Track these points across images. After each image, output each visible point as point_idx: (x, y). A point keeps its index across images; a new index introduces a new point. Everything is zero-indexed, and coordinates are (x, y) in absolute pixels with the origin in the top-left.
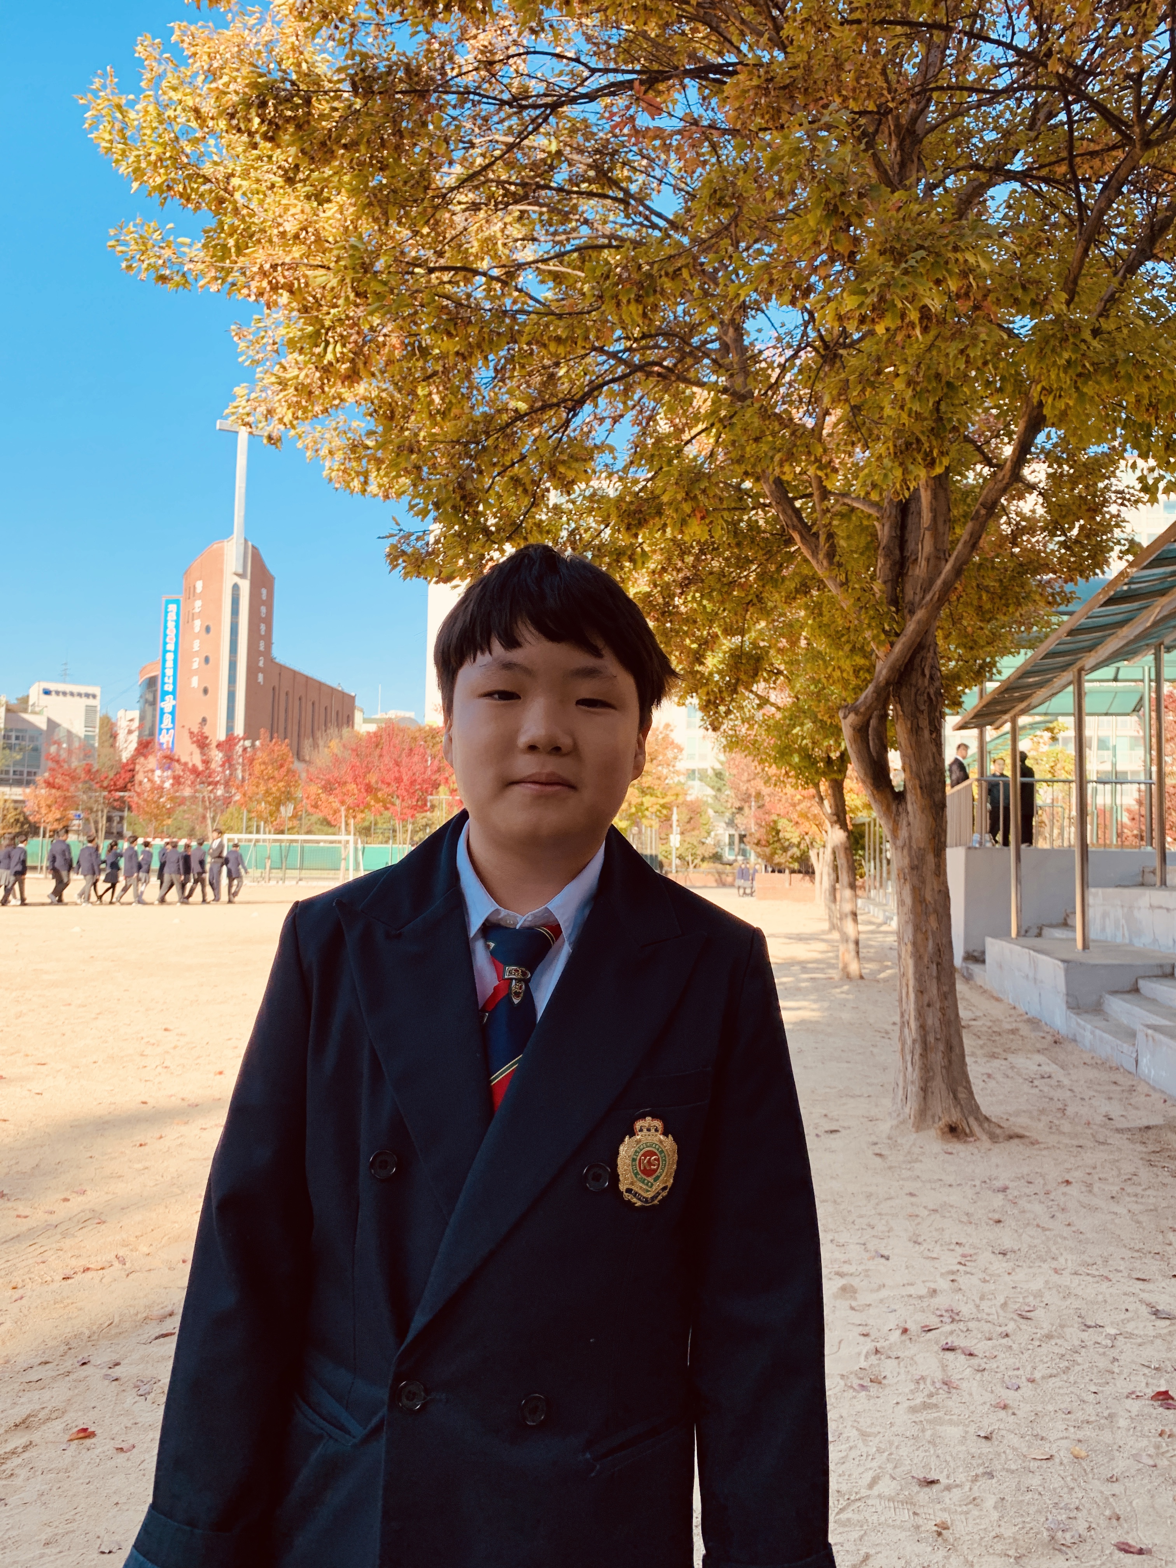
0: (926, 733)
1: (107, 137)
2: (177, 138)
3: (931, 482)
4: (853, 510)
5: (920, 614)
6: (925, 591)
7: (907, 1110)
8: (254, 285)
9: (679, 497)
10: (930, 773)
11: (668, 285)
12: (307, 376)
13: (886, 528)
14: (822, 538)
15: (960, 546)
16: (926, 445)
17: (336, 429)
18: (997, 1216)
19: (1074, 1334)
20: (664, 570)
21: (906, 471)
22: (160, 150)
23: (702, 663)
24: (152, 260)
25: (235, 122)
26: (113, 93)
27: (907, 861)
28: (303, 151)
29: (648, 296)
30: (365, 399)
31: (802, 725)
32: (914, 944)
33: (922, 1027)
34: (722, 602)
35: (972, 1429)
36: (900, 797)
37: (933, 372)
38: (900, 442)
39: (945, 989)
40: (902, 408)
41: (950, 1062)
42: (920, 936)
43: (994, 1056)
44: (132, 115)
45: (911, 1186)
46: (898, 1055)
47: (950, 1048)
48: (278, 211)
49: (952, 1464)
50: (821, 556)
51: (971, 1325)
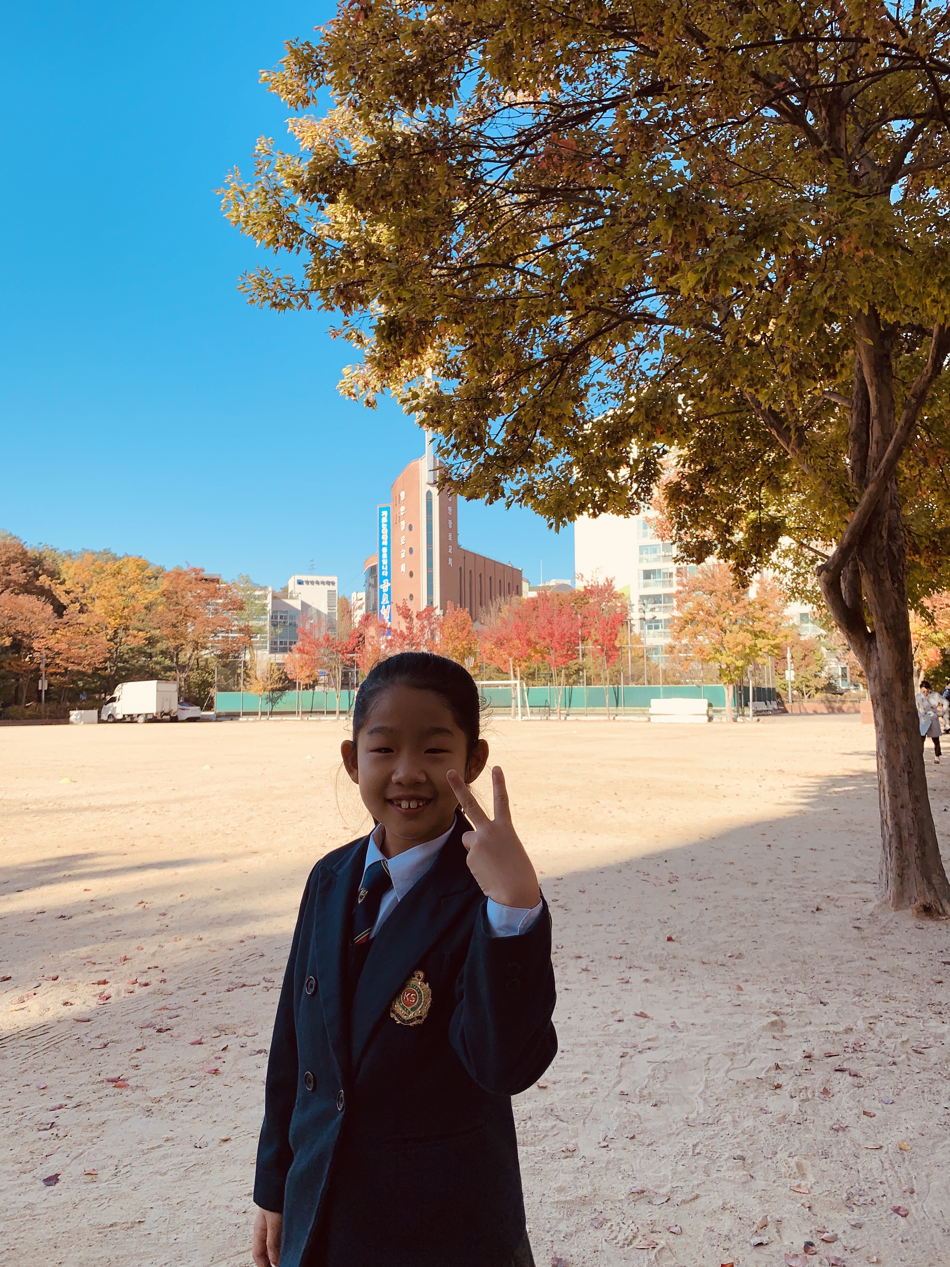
0: (888, 584)
3: (875, 380)
5: (871, 487)
7: (888, 892)
10: (893, 616)
13: (854, 417)
14: (793, 432)
15: (897, 432)
22: (266, 217)
27: (878, 689)
32: (887, 757)
36: (871, 637)
39: (917, 793)
41: (924, 854)
42: (892, 750)
47: (924, 842)
50: (792, 446)
51: (868, 1055)
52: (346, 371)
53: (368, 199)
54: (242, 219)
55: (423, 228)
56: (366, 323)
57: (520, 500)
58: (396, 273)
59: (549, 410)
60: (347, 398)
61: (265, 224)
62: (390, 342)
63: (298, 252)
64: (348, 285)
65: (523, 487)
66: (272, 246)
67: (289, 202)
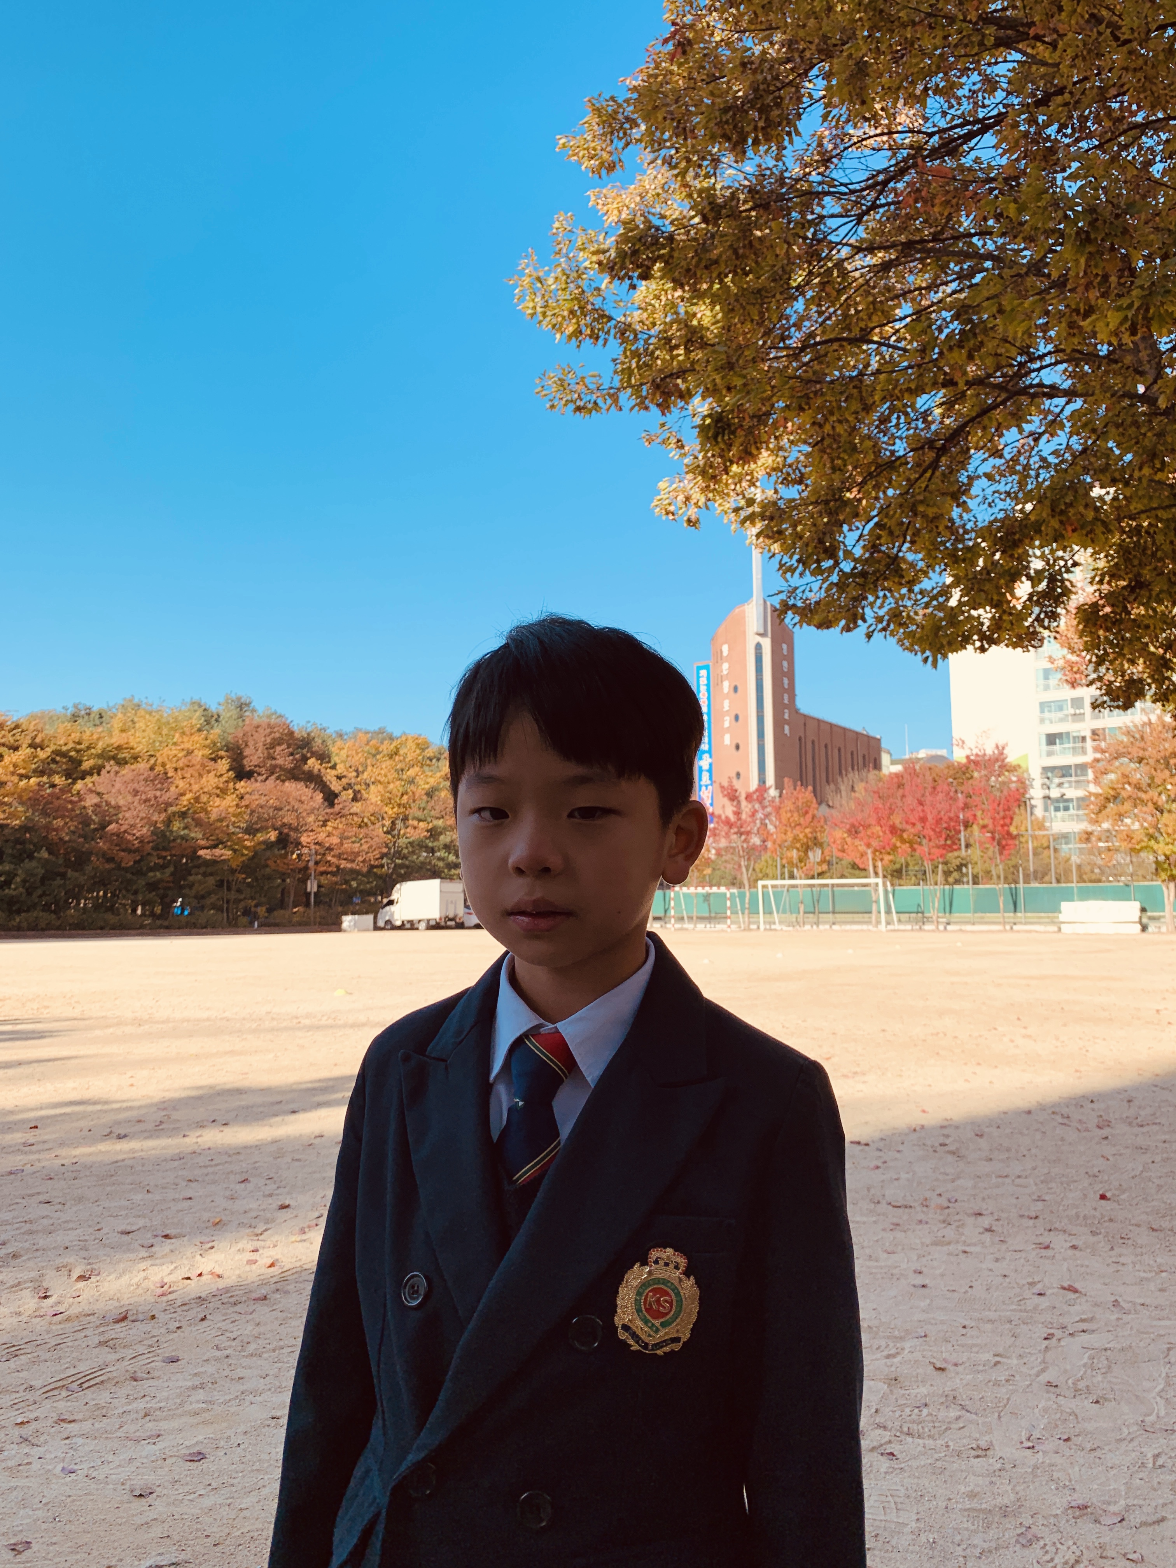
22: (568, 305)
26: (534, 269)
52: (662, 485)
53: (688, 270)
54: (539, 310)
55: (756, 299)
56: (688, 423)
57: (884, 629)
58: (724, 357)
59: (921, 508)
60: (664, 518)
61: (566, 313)
62: (717, 443)
63: (604, 345)
64: (666, 377)
65: (887, 613)
66: (574, 339)
67: (594, 285)
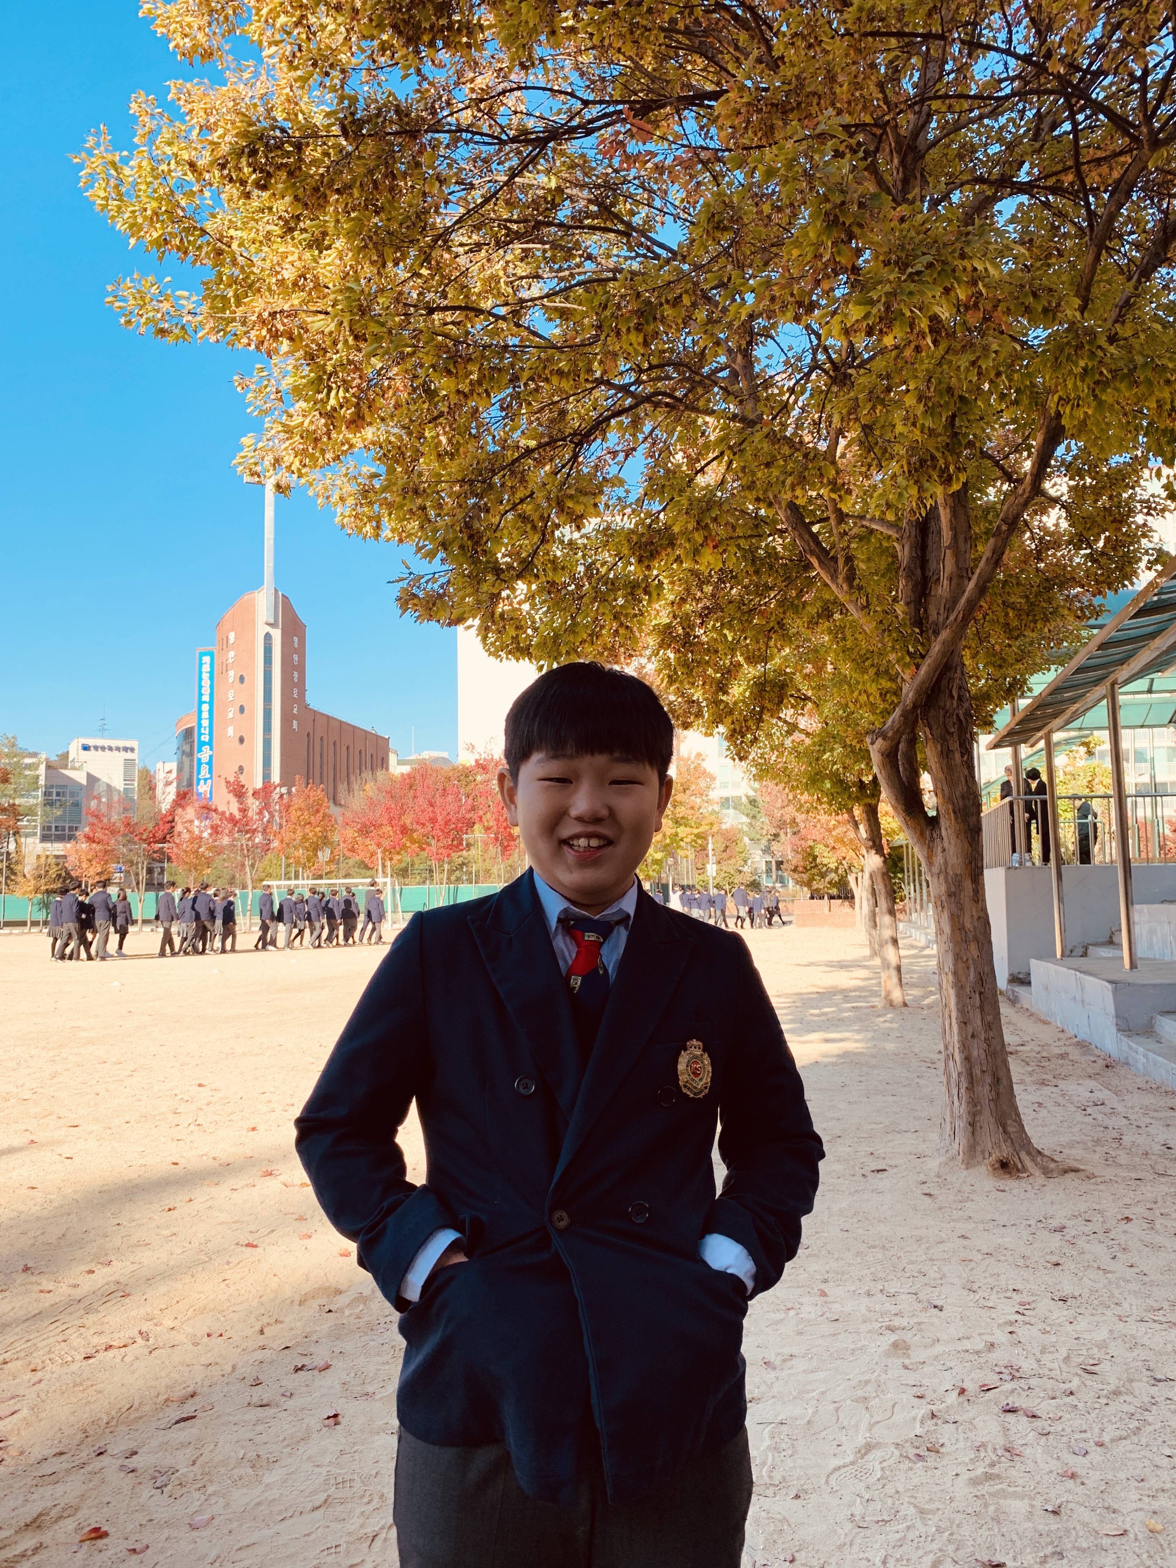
0: (957, 756)
1: (102, 194)
2: (171, 191)
3: (950, 501)
4: (872, 532)
5: (945, 634)
6: (949, 610)
7: (956, 1146)
8: (253, 334)
9: (690, 527)
10: (963, 797)
11: (668, 311)
12: (312, 422)
13: (907, 548)
14: (841, 562)
15: (982, 564)
16: (941, 462)
17: (346, 475)
18: (1055, 1259)
19: (1143, 1390)
20: (683, 600)
21: (921, 489)
22: (155, 204)
23: (726, 693)
24: (151, 314)
25: (226, 172)
26: (107, 151)
27: (944, 888)
28: (296, 198)
29: (648, 323)
30: (374, 443)
31: (832, 750)
32: (955, 973)
33: (967, 1059)
34: (743, 631)
35: (1038, 1503)
36: (933, 822)
37: (944, 386)
38: (913, 460)
39: (989, 1018)
40: (914, 424)
41: (998, 1094)
42: (961, 965)
43: (1043, 1083)
44: (127, 171)
45: (963, 1227)
46: (944, 1089)
47: (997, 1081)
48: (275, 259)
49: (1018, 1544)
50: (840, 580)
51: (1033, 1382)
63: (195, 262)
66: (155, 248)
